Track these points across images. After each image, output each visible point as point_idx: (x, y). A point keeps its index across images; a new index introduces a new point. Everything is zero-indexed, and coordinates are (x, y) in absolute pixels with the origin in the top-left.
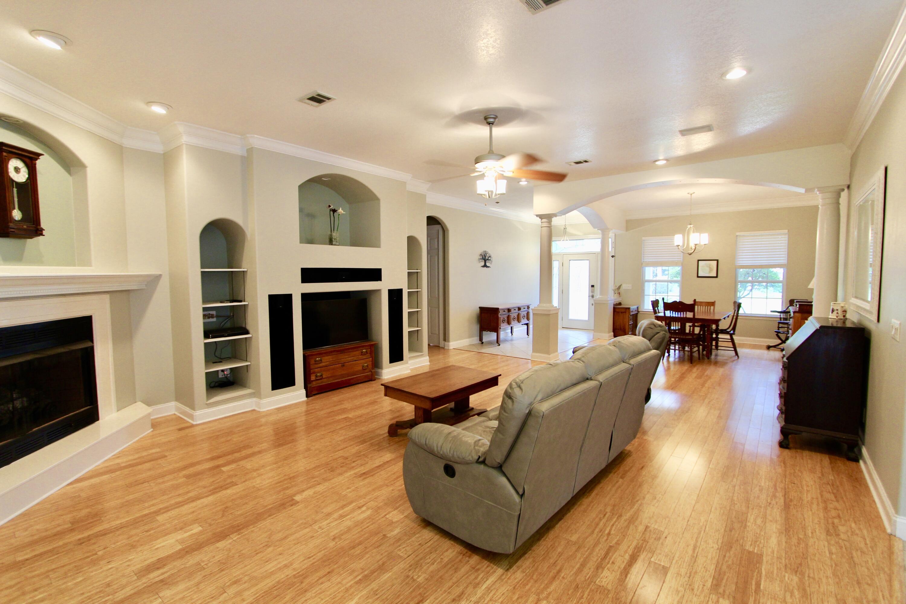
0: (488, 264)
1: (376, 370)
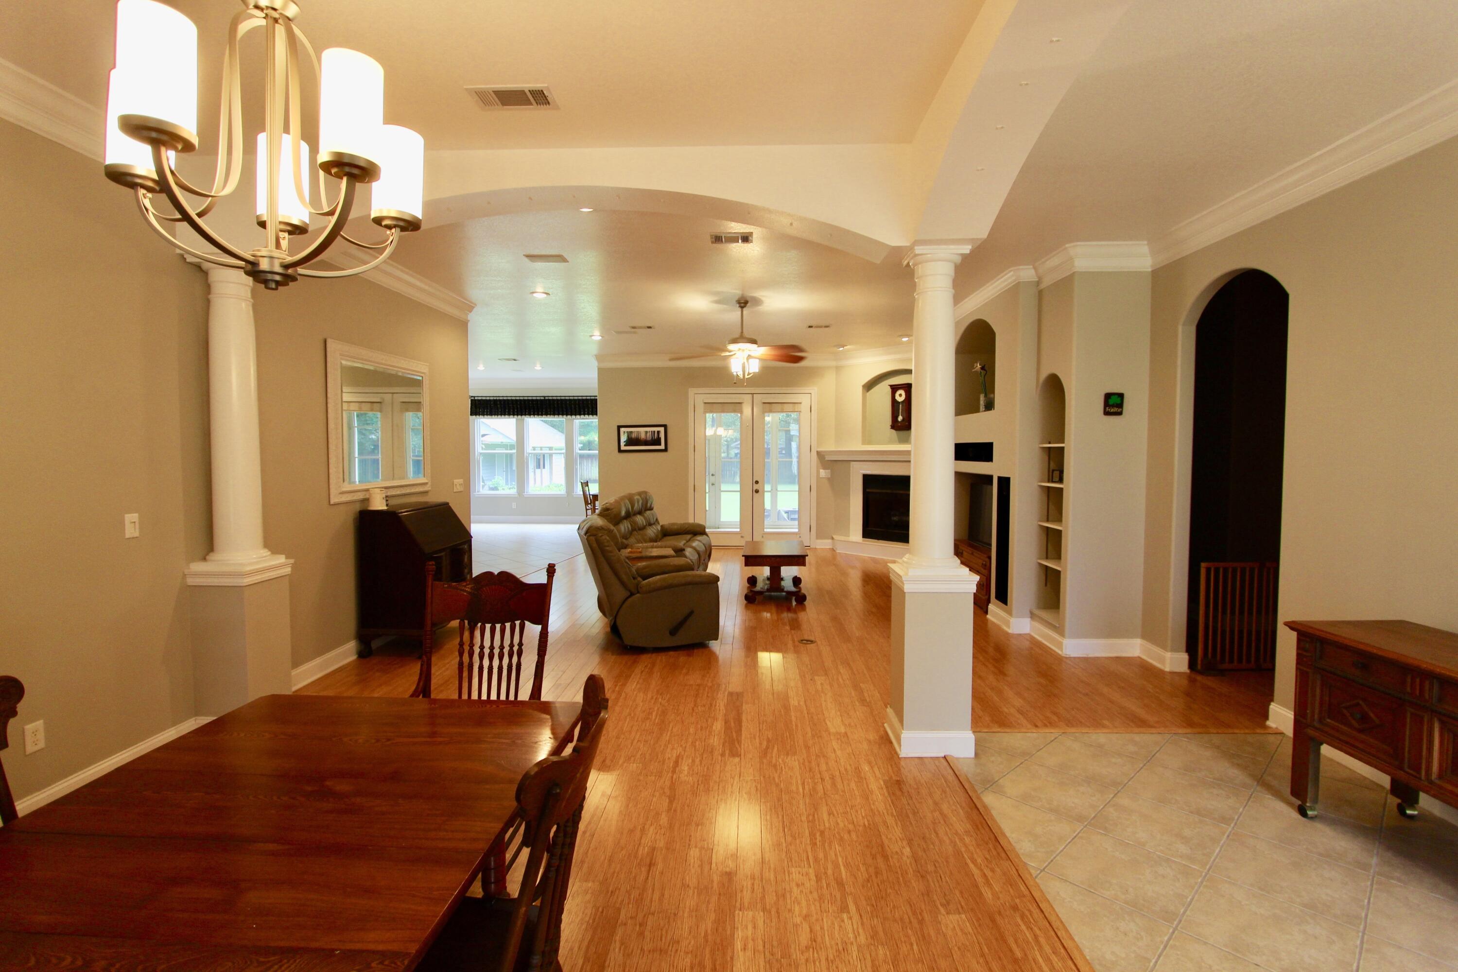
1: (989, 601)
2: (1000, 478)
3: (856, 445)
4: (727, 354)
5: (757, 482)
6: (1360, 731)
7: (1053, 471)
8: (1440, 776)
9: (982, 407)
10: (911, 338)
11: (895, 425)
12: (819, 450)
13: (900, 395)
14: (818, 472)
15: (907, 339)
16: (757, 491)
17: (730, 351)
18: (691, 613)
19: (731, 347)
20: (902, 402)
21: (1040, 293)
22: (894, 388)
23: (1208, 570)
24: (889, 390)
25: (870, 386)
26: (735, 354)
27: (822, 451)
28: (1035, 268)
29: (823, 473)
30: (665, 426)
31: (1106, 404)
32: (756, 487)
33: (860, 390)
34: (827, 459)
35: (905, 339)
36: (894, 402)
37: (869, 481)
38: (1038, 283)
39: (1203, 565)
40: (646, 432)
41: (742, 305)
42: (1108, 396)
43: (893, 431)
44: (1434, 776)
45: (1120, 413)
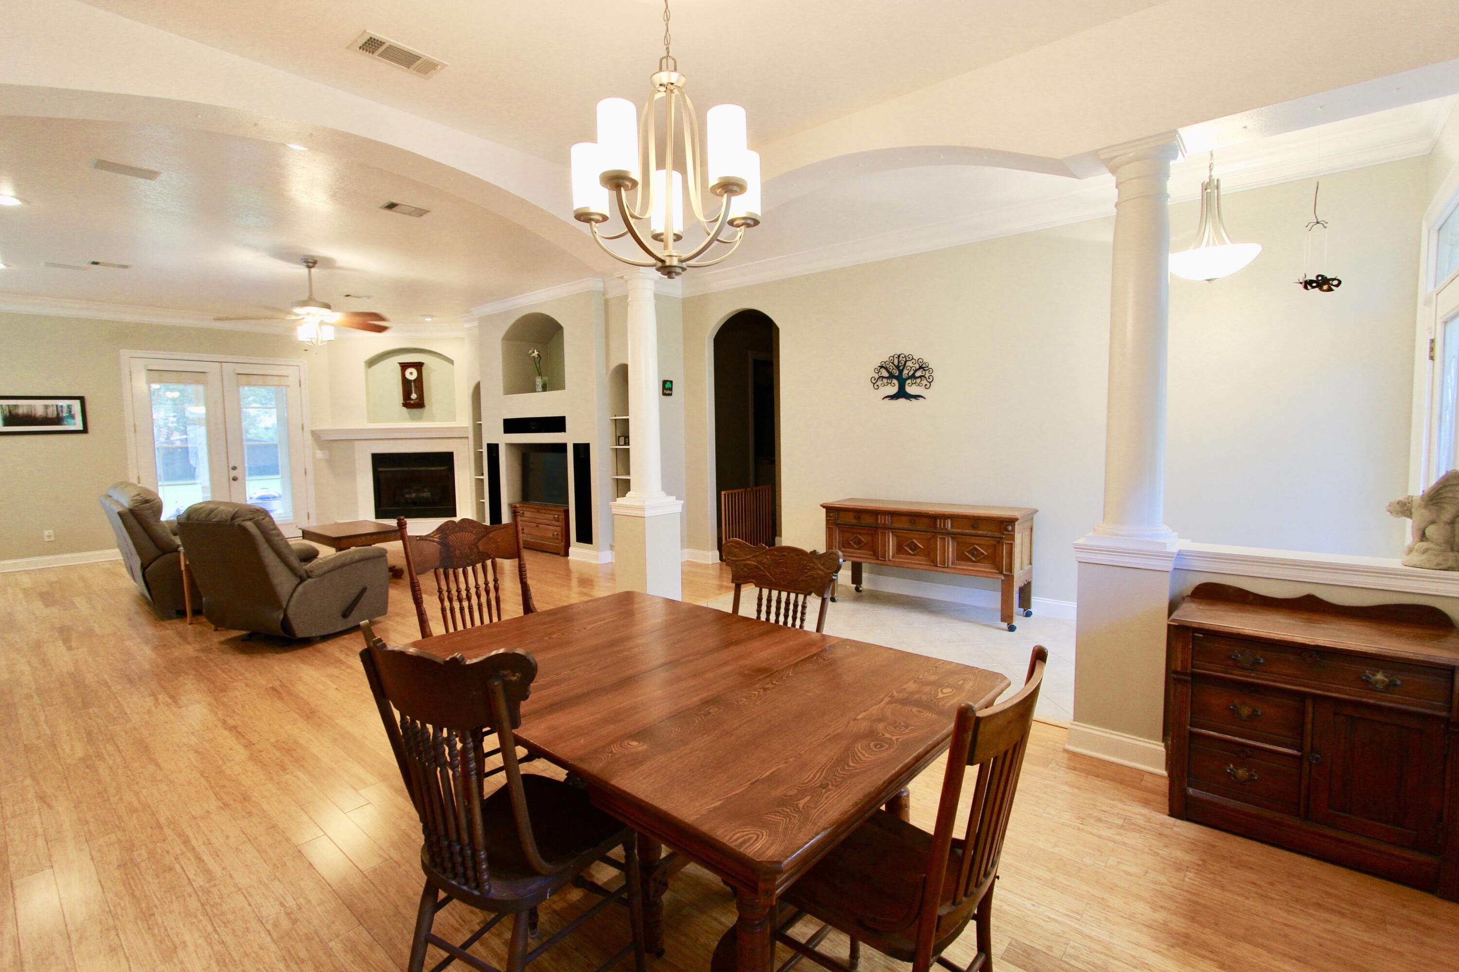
0: (910, 389)
1: (568, 545)
2: (576, 446)
3: (359, 422)
4: (294, 318)
5: (234, 468)
6: (858, 549)
7: (619, 437)
8: (893, 557)
9: (539, 388)
10: (434, 319)
11: (407, 403)
12: (314, 428)
13: (411, 373)
14: (314, 454)
15: (430, 319)
16: (235, 479)
17: (297, 315)
18: (364, 590)
19: (297, 310)
20: (415, 380)
21: (606, 302)
22: (404, 366)
23: (725, 495)
24: (399, 368)
25: (372, 362)
26: (303, 319)
27: (316, 430)
28: (604, 282)
29: (320, 454)
30: (82, 399)
31: (664, 388)
32: (233, 474)
33: (362, 366)
34: (323, 439)
35: (428, 319)
36: (406, 382)
37: (379, 460)
38: (604, 293)
39: (723, 493)
40: (46, 407)
41: (311, 264)
42: (665, 382)
43: (404, 408)
44: (891, 557)
45: (671, 395)
